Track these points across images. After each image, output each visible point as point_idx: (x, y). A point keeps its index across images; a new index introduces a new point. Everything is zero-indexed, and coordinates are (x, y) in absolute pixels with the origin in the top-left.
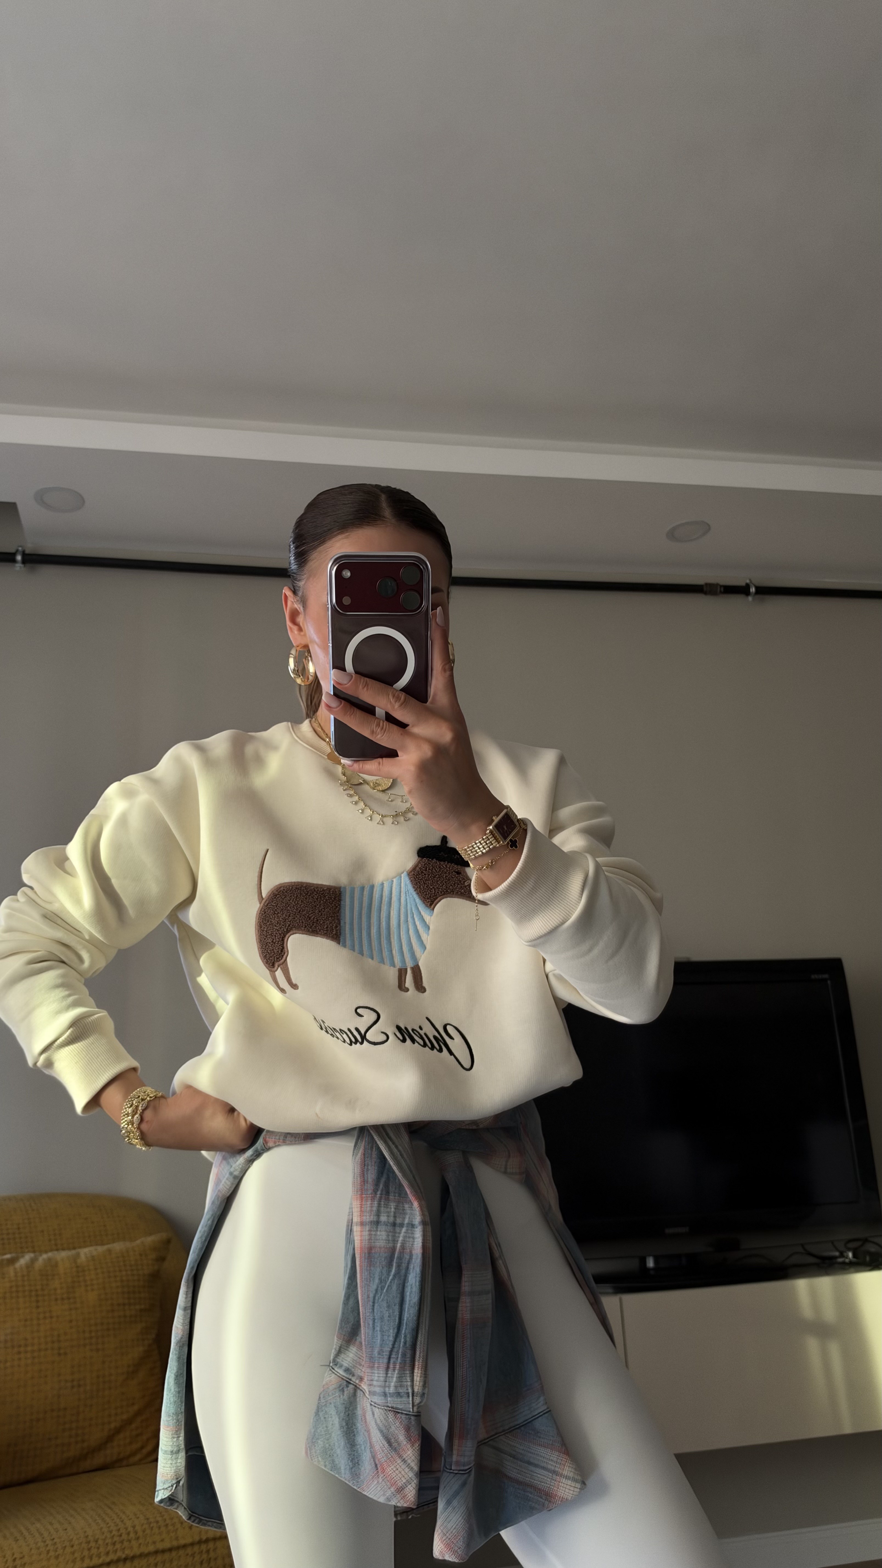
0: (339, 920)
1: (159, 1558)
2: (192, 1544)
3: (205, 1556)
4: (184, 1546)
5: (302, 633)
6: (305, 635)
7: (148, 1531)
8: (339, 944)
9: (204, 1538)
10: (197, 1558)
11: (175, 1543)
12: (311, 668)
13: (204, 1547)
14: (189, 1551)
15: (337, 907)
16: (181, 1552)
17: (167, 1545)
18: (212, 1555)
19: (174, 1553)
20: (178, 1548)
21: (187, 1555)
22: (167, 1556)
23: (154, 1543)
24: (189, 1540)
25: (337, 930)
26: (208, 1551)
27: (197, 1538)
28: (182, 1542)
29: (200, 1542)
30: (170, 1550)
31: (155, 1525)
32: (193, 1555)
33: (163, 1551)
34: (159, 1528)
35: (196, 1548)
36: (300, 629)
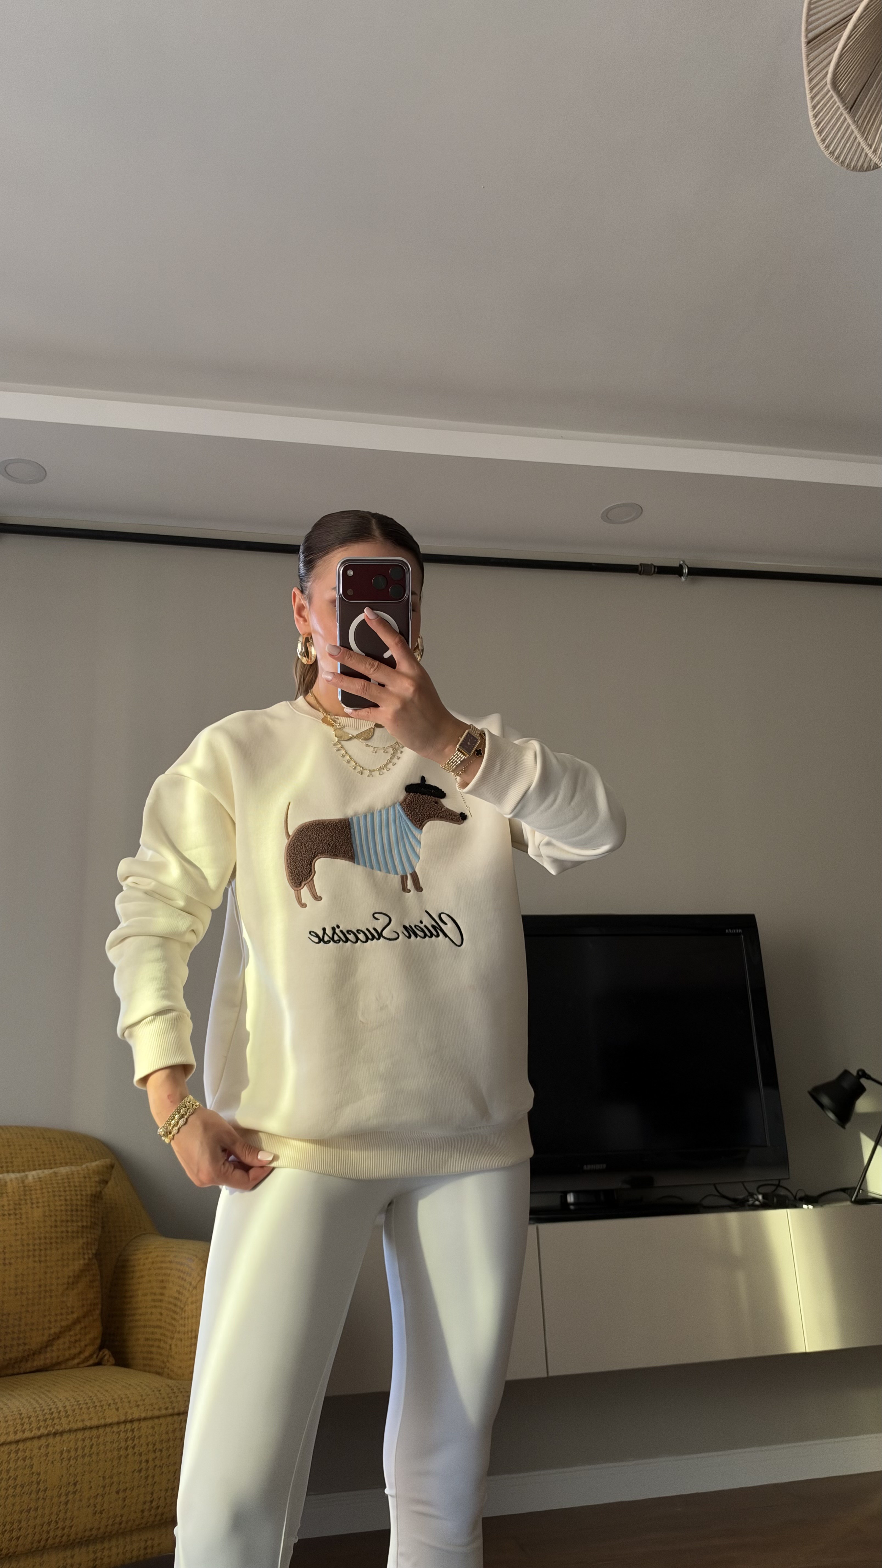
0: (352, 844)
1: (87, 1433)
2: (118, 1423)
3: (129, 1434)
4: (111, 1425)
5: (306, 623)
6: (309, 625)
7: (77, 1411)
8: (355, 863)
9: (130, 1418)
10: (122, 1435)
11: (102, 1422)
12: (313, 651)
13: (129, 1426)
14: (115, 1429)
15: (348, 834)
16: (108, 1430)
17: (95, 1422)
18: (136, 1433)
19: (101, 1430)
20: (105, 1426)
21: (113, 1432)
22: (94, 1432)
23: (83, 1421)
24: (116, 1420)
25: (351, 853)
26: (133, 1430)
27: (123, 1418)
28: (109, 1421)
29: (125, 1422)
30: (98, 1427)
31: (84, 1406)
32: (119, 1433)
33: (91, 1428)
34: (88, 1408)
35: (122, 1427)
36: (305, 620)
